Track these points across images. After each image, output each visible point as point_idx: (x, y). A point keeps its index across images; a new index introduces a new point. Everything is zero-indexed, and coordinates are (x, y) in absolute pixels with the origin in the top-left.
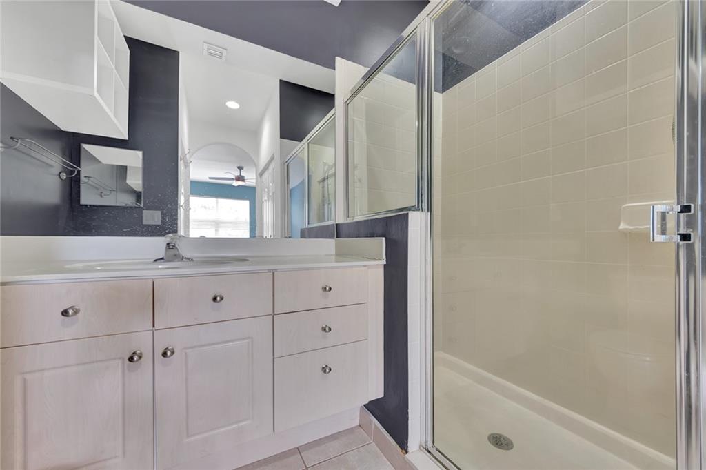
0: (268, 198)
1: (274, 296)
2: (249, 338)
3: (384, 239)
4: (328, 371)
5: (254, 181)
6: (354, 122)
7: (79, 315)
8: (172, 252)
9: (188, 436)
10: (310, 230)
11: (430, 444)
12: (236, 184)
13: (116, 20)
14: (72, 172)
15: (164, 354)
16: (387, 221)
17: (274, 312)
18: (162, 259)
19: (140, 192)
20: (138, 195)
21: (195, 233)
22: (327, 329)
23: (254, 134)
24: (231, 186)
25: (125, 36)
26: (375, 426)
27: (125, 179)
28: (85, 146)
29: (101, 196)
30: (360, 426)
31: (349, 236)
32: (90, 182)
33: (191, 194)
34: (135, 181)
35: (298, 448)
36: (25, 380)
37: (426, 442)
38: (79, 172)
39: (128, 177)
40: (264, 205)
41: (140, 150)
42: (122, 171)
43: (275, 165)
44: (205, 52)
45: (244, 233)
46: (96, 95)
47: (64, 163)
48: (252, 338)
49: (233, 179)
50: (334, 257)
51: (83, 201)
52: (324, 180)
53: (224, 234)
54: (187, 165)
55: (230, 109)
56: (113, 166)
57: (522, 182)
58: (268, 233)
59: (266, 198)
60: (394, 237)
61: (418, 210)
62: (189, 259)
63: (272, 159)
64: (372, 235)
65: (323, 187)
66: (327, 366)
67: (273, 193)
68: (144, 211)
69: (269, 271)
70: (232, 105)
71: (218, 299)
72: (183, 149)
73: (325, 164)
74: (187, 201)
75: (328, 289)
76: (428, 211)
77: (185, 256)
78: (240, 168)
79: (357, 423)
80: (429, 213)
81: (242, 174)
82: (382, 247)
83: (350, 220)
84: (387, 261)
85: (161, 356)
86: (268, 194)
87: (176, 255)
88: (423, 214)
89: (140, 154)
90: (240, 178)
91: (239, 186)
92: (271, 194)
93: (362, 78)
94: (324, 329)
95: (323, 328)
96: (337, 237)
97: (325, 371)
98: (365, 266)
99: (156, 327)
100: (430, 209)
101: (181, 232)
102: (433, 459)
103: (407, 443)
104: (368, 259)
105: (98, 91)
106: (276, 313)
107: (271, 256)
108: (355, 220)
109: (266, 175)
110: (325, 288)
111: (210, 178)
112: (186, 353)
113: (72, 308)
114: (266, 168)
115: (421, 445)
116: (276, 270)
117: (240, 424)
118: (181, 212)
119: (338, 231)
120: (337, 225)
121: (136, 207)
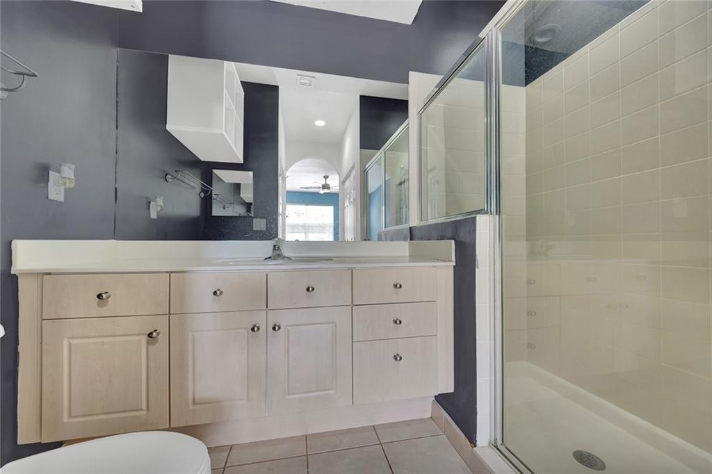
0: (350, 203)
1: (352, 290)
2: (333, 323)
3: (453, 241)
4: (398, 359)
5: (338, 188)
6: (427, 129)
7: (223, 295)
8: (278, 252)
9: (289, 394)
10: (386, 233)
11: (499, 442)
12: (322, 192)
13: (236, 73)
14: (207, 192)
15: (274, 329)
16: (456, 225)
17: (352, 303)
18: (270, 258)
19: (251, 204)
20: (248, 206)
21: (290, 237)
22: (398, 322)
23: (338, 145)
24: (318, 193)
25: (241, 82)
26: (446, 419)
27: (240, 194)
28: (215, 171)
29: (224, 208)
30: (431, 418)
31: (421, 239)
32: (218, 199)
33: (287, 202)
34: (247, 195)
35: (374, 426)
36: (194, 337)
37: (496, 440)
38: (211, 190)
39: (241, 192)
40: (346, 210)
41: (251, 171)
42: (237, 187)
43: (356, 173)
44: (298, 83)
45: (328, 237)
46: (224, 133)
47: (203, 185)
48: (335, 323)
49: (320, 188)
50: (407, 259)
51: (214, 213)
52: (401, 184)
53: (313, 237)
54: (284, 179)
55: (318, 126)
56: (231, 183)
57: (623, 176)
58: (349, 236)
59: (348, 204)
60: (462, 239)
61: (487, 213)
62: (288, 258)
63: (353, 167)
64: (442, 238)
65: (401, 191)
66: (398, 355)
67: (354, 200)
68: (254, 220)
69: (349, 269)
70: (320, 123)
71: (311, 289)
72: (281, 166)
73: (402, 169)
74: (284, 210)
75: (398, 286)
76: (496, 214)
77: (286, 255)
78: (326, 177)
79: (430, 416)
80: (498, 216)
81: (327, 183)
82: (451, 250)
83: (423, 223)
84: (456, 263)
85: (271, 329)
86: (350, 199)
87: (279, 255)
88: (492, 217)
89: (251, 173)
90: (325, 186)
91: (325, 193)
92: (352, 200)
93: (436, 87)
94: (396, 322)
95: (394, 320)
96: (411, 239)
97: (396, 359)
98: (434, 267)
99: (269, 308)
100: (498, 211)
101: (280, 236)
102: (502, 456)
103: (476, 437)
104: (438, 260)
105: (226, 131)
106: (354, 304)
107: (350, 257)
108: (428, 223)
109: (347, 183)
110: (396, 286)
111: (301, 188)
112: (288, 330)
113: (219, 290)
114: (348, 176)
115: (490, 443)
116: (354, 268)
117: (327, 392)
118: (280, 218)
119: (412, 234)
120: (411, 228)
121: (247, 217)
